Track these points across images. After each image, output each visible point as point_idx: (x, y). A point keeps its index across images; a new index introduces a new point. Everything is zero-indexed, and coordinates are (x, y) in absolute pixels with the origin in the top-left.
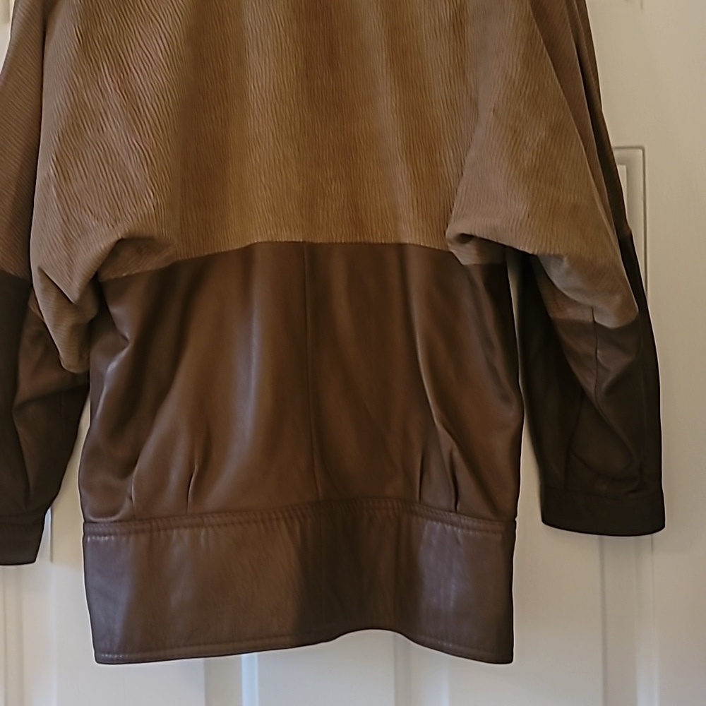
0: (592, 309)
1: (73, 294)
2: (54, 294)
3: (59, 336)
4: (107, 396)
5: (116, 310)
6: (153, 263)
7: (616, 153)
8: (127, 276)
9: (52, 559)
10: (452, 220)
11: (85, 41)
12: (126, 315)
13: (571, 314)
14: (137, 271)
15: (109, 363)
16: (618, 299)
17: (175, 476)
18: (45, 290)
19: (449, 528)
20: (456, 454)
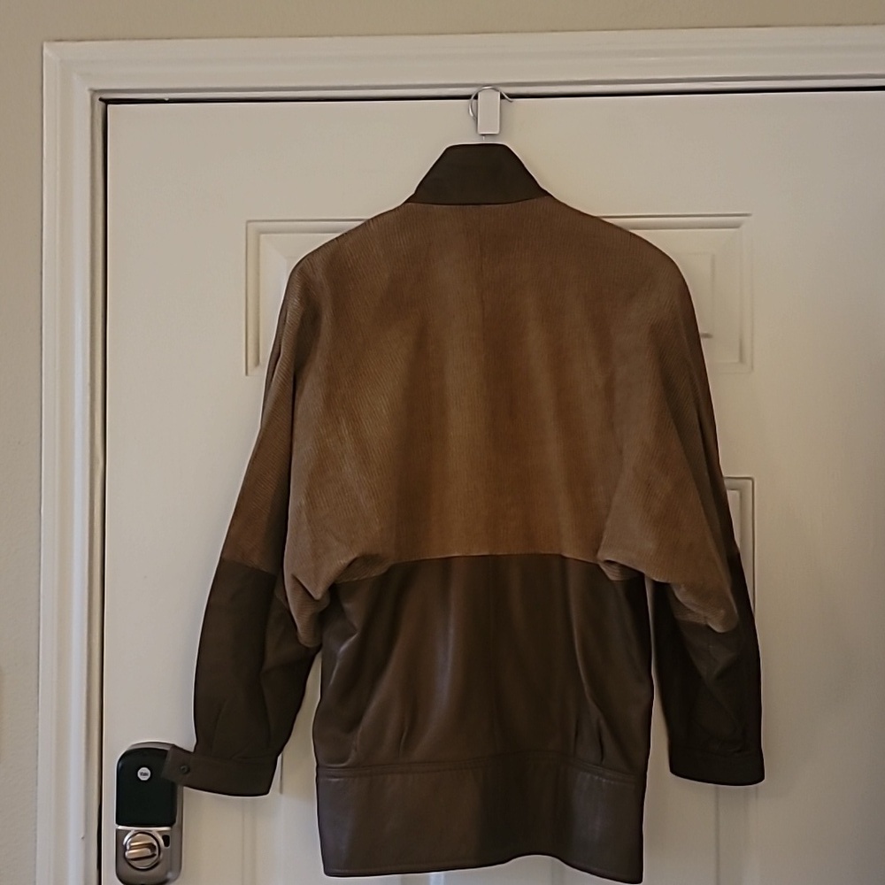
0: (705, 618)
1: (318, 595)
2: (301, 591)
3: (301, 621)
4: (339, 671)
5: (348, 606)
6: (378, 571)
7: (726, 483)
8: (357, 581)
9: (281, 791)
10: (602, 547)
11: (329, 401)
12: (354, 609)
13: (690, 618)
14: (365, 577)
15: (341, 645)
16: (722, 612)
17: (390, 734)
18: (294, 589)
19: (597, 778)
20: (602, 722)
